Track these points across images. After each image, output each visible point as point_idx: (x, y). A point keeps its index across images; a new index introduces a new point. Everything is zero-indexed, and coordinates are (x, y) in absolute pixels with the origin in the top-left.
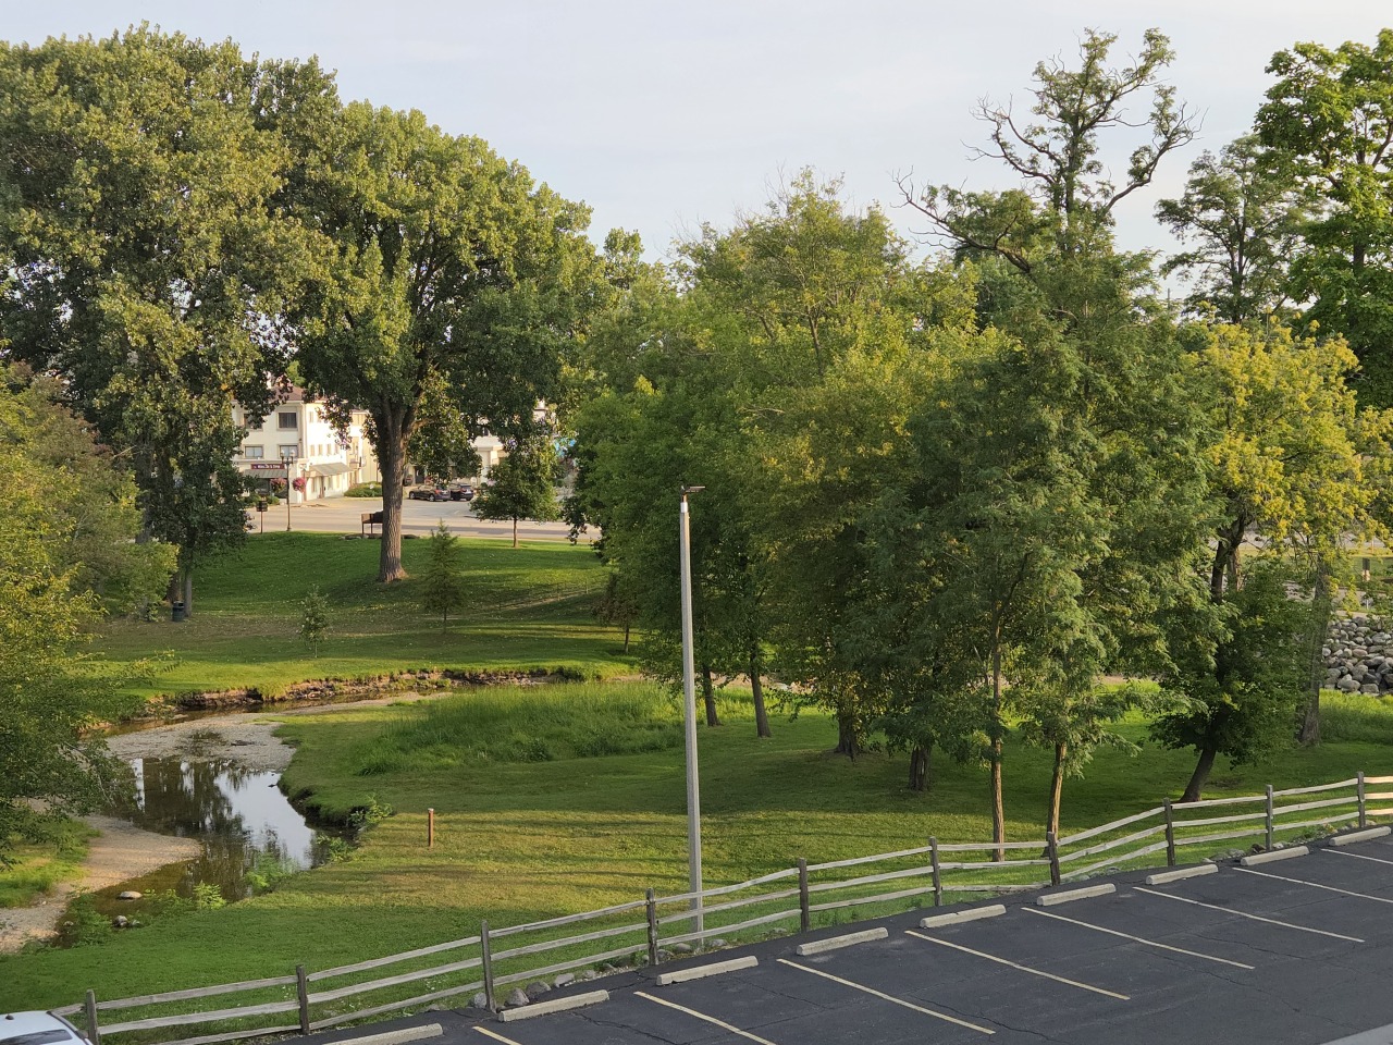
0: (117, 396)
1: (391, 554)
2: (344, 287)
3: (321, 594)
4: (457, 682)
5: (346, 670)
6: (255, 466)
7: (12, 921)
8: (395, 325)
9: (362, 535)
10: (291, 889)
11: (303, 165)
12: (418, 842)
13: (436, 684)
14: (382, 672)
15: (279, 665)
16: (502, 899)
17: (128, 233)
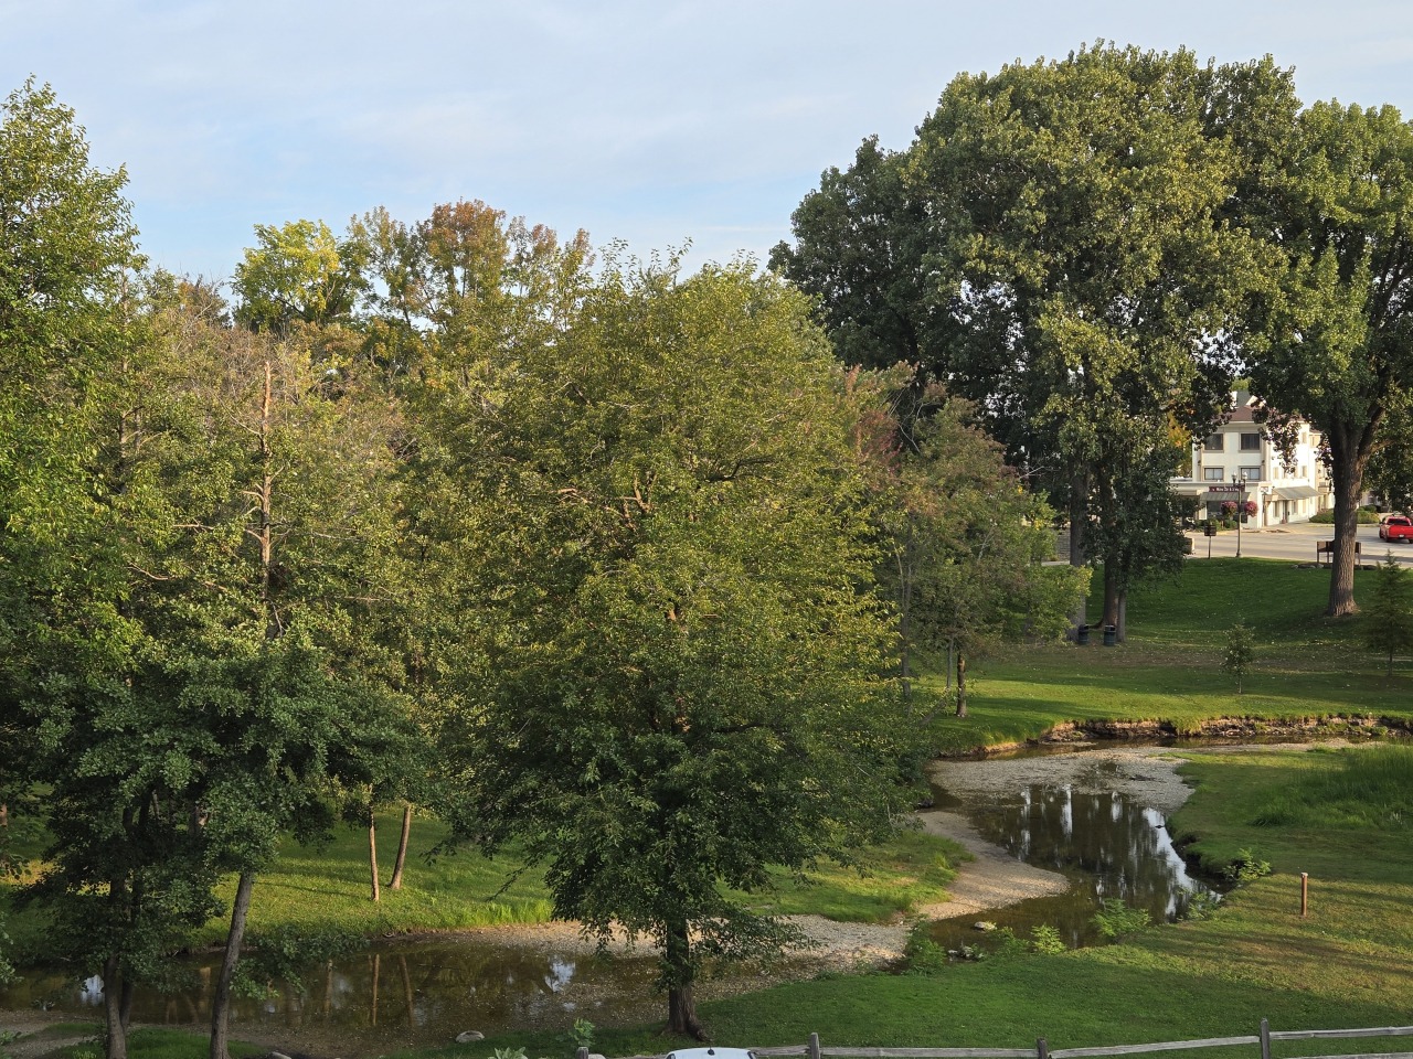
0: (1053, 416)
1: (1342, 585)
2: (1293, 297)
3: (1247, 624)
4: (1394, 732)
5: (1269, 709)
6: (1213, 489)
7: (867, 937)
8: (1348, 336)
9: (1316, 564)
10: (1134, 943)
11: (1257, 172)
12: (1288, 908)
13: (1370, 731)
14: (1309, 714)
15: (1199, 699)
16: (1367, 987)
17: (1071, 252)
